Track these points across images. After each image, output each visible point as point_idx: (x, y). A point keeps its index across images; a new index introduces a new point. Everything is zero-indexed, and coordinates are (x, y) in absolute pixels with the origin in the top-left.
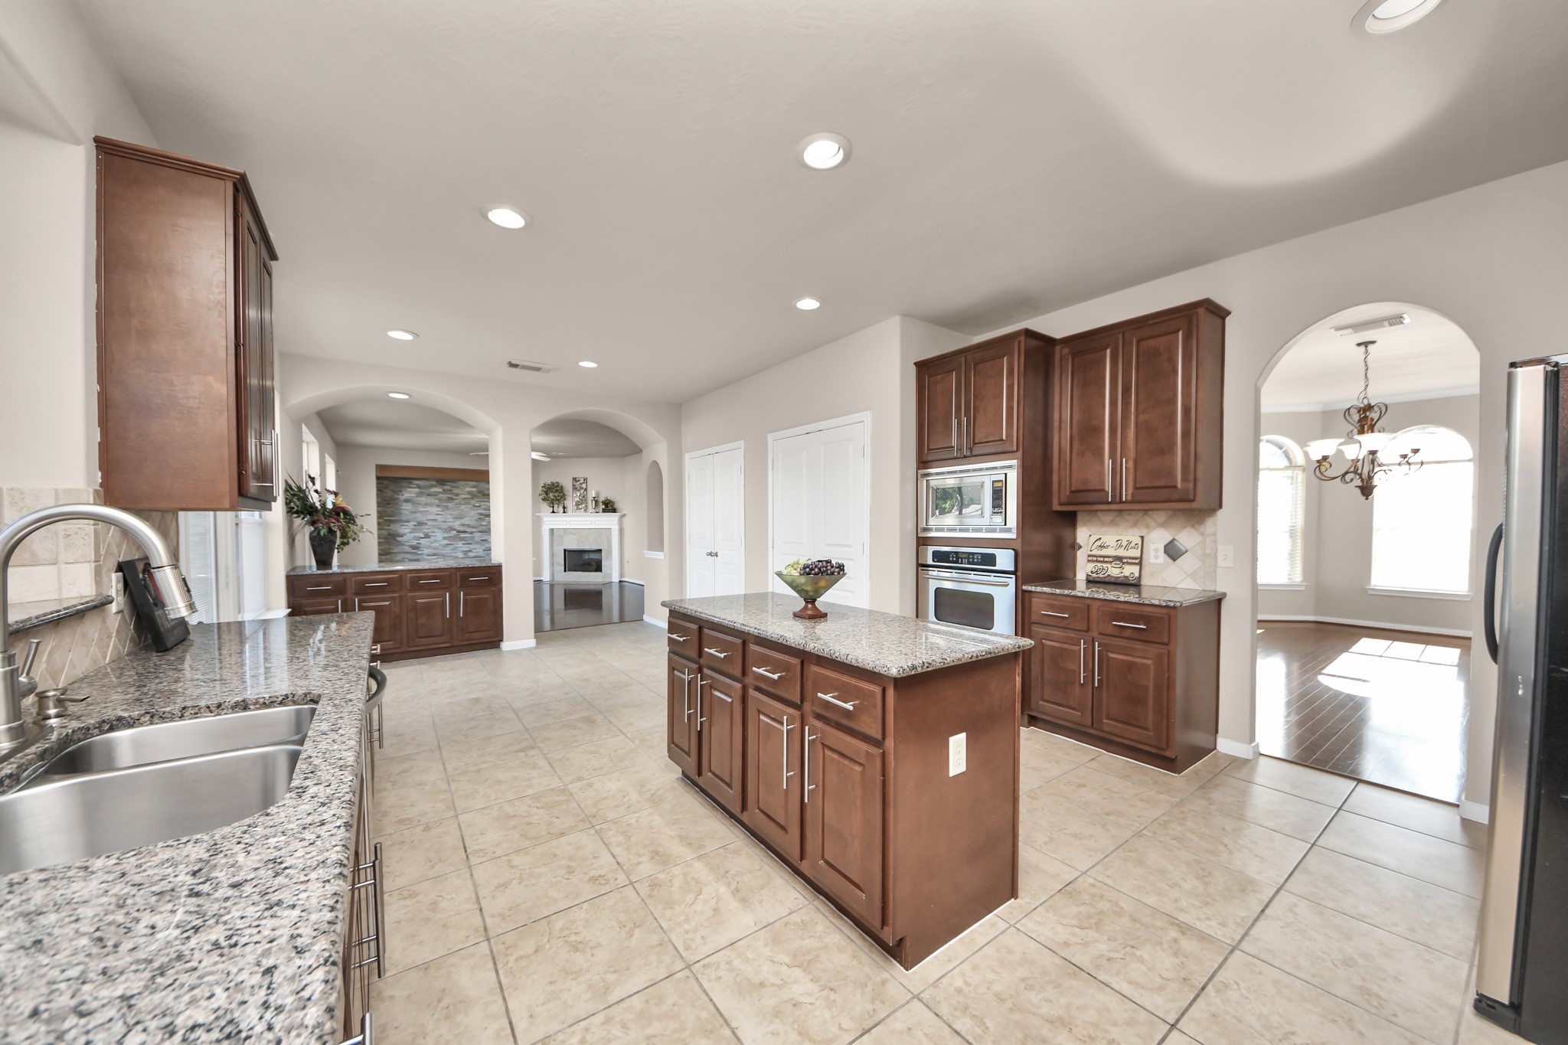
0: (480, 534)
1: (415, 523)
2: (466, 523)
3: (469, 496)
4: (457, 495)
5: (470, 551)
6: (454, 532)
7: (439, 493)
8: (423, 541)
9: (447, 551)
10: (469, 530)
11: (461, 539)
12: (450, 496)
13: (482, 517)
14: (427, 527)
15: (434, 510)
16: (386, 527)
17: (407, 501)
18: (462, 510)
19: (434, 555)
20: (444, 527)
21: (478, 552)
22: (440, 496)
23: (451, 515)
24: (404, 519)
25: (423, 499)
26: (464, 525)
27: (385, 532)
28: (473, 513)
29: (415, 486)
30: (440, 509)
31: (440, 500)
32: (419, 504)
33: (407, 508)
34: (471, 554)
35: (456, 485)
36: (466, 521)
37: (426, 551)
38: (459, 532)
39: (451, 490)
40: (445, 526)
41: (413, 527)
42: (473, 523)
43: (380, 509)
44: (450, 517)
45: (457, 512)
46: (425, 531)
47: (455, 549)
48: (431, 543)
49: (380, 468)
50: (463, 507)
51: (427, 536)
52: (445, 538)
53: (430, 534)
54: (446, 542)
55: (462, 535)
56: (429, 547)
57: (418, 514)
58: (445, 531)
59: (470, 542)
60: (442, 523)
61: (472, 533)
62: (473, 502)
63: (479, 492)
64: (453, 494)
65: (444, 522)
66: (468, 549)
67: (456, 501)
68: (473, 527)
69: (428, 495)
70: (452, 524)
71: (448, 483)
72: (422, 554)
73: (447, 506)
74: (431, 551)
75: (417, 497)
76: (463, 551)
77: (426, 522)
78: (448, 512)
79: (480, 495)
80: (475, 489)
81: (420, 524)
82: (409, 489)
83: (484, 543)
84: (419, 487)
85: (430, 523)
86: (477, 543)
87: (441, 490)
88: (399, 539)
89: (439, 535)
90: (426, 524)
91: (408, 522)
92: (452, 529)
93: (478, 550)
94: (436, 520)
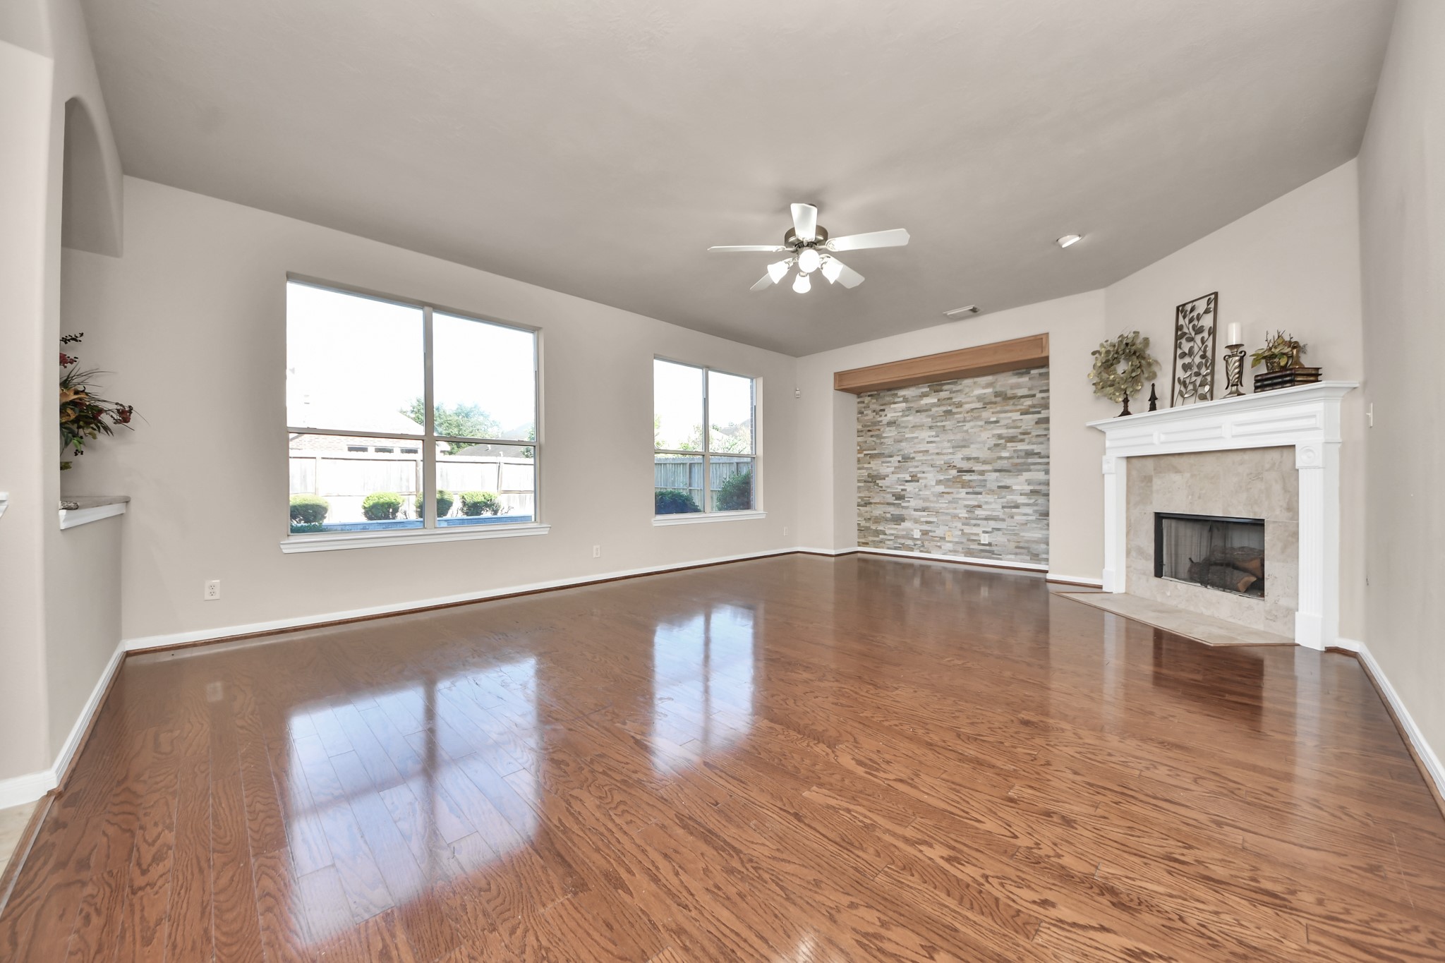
0: (997, 474)
1: (900, 458)
2: (974, 455)
3: (979, 405)
4: (960, 405)
5: (979, 506)
6: (954, 472)
7: (934, 405)
8: (909, 487)
9: (942, 504)
10: (977, 467)
11: (964, 485)
12: (949, 408)
13: (1002, 441)
14: (916, 464)
15: (925, 434)
16: (866, 466)
17: (890, 424)
18: (967, 431)
19: (924, 510)
20: (938, 463)
21: (993, 510)
22: (934, 410)
23: (949, 441)
24: (886, 452)
25: (912, 419)
26: (969, 459)
27: (865, 473)
28: (985, 435)
29: (901, 399)
30: (934, 433)
31: (933, 417)
32: (906, 427)
33: (890, 433)
34: (978, 512)
35: (958, 388)
36: (973, 451)
37: (913, 503)
38: (960, 471)
39: (951, 398)
40: (940, 461)
41: (897, 464)
42: (984, 454)
43: (860, 439)
44: (946, 444)
45: (959, 436)
46: (911, 470)
47: (955, 501)
48: (920, 490)
49: (840, 376)
50: (968, 425)
51: (914, 479)
52: (939, 482)
53: (919, 475)
54: (941, 488)
55: (967, 477)
56: (917, 496)
57: (903, 444)
58: (941, 470)
59: (977, 490)
60: (934, 457)
61: (982, 473)
62: (985, 414)
63: (997, 394)
64: (954, 404)
65: (938, 454)
66: (976, 503)
67: (957, 416)
68: (985, 462)
69: (917, 412)
70: (950, 457)
71: (945, 387)
72: (907, 508)
73: (944, 426)
74: (920, 504)
75: (902, 416)
76: (966, 506)
77: (912, 456)
78: (943, 437)
79: (998, 399)
80: (989, 390)
81: (906, 459)
82: (893, 406)
83: (1004, 492)
84: (906, 400)
85: (919, 457)
86: (992, 492)
87: (936, 400)
88: (880, 482)
89: (931, 477)
90: (913, 458)
91: (891, 456)
92: (950, 466)
93: (993, 506)
94: (927, 451)
